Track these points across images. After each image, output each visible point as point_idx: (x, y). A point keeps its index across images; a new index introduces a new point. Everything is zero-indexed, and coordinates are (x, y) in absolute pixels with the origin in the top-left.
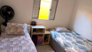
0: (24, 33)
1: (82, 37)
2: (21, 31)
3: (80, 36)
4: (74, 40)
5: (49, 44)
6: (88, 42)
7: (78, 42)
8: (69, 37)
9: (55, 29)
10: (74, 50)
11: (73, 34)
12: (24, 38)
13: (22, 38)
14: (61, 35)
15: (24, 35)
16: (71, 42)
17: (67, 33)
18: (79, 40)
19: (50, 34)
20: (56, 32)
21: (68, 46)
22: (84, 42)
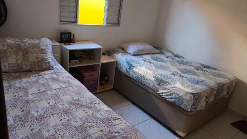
0: (49, 63)
1: (189, 60)
2: (40, 60)
3: (185, 60)
4: (175, 69)
5: (114, 89)
6: (205, 69)
7: (184, 73)
8: (161, 63)
9: (123, 49)
10: (182, 88)
11: (168, 57)
12: (54, 76)
13: (47, 76)
14: (143, 62)
15: (49, 68)
16: (169, 73)
17: (153, 56)
18: (184, 67)
19: (113, 63)
20: (129, 55)
21: (166, 82)
22: (196, 71)
